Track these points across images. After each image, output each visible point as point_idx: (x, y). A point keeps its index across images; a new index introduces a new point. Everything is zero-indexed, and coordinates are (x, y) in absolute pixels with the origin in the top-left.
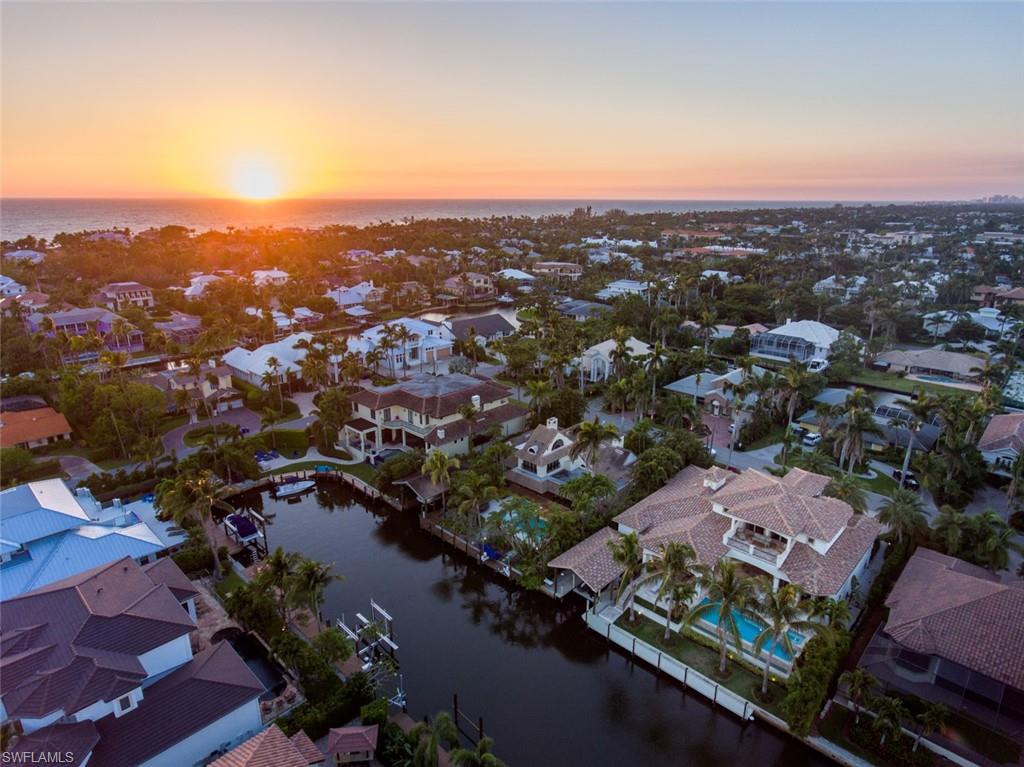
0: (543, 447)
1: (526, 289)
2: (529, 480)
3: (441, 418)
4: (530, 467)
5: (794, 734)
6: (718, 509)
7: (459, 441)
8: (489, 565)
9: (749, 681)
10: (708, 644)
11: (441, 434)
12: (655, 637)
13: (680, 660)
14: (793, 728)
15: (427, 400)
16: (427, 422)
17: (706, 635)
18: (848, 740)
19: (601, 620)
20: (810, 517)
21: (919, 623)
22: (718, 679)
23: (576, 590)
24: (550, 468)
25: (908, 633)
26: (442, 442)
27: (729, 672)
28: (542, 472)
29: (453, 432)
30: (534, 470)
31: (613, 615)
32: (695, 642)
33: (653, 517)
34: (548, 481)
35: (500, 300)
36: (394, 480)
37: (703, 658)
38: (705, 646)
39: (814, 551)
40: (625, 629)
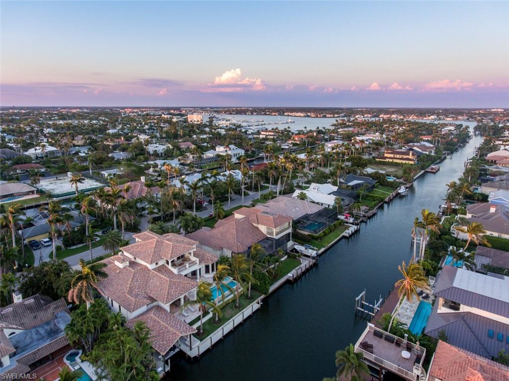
6: (153, 266)
9: (242, 300)
14: (265, 294)
37: (229, 311)
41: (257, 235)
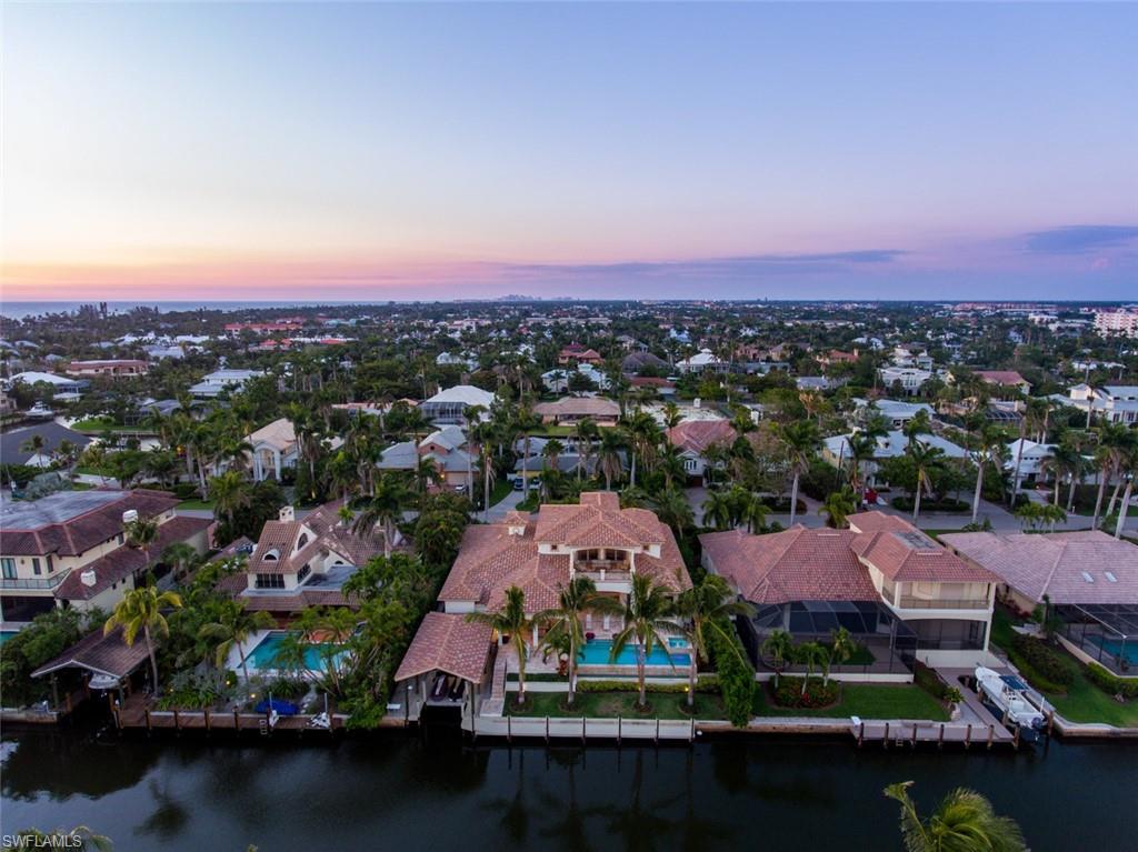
0: (285, 549)
1: (67, 396)
2: (275, 599)
3: (80, 555)
4: (272, 581)
5: (738, 728)
6: (545, 549)
7: (119, 584)
8: (285, 726)
9: (669, 703)
10: (612, 688)
11: (88, 579)
12: (556, 708)
13: (595, 716)
14: (735, 723)
15: (39, 532)
16: (51, 568)
17: (604, 679)
18: (776, 707)
19: (488, 719)
20: (636, 526)
21: (767, 581)
22: (644, 714)
23: (431, 703)
24: (301, 576)
25: (765, 592)
26: (95, 590)
27: (648, 702)
28: (292, 584)
29: (108, 571)
30: (278, 582)
31: (496, 707)
32: (598, 691)
33: (480, 582)
34: (304, 592)
35: (27, 413)
36: (34, 669)
37: (616, 703)
38: (610, 691)
39: (652, 558)
40: (520, 716)
41: (848, 585)
